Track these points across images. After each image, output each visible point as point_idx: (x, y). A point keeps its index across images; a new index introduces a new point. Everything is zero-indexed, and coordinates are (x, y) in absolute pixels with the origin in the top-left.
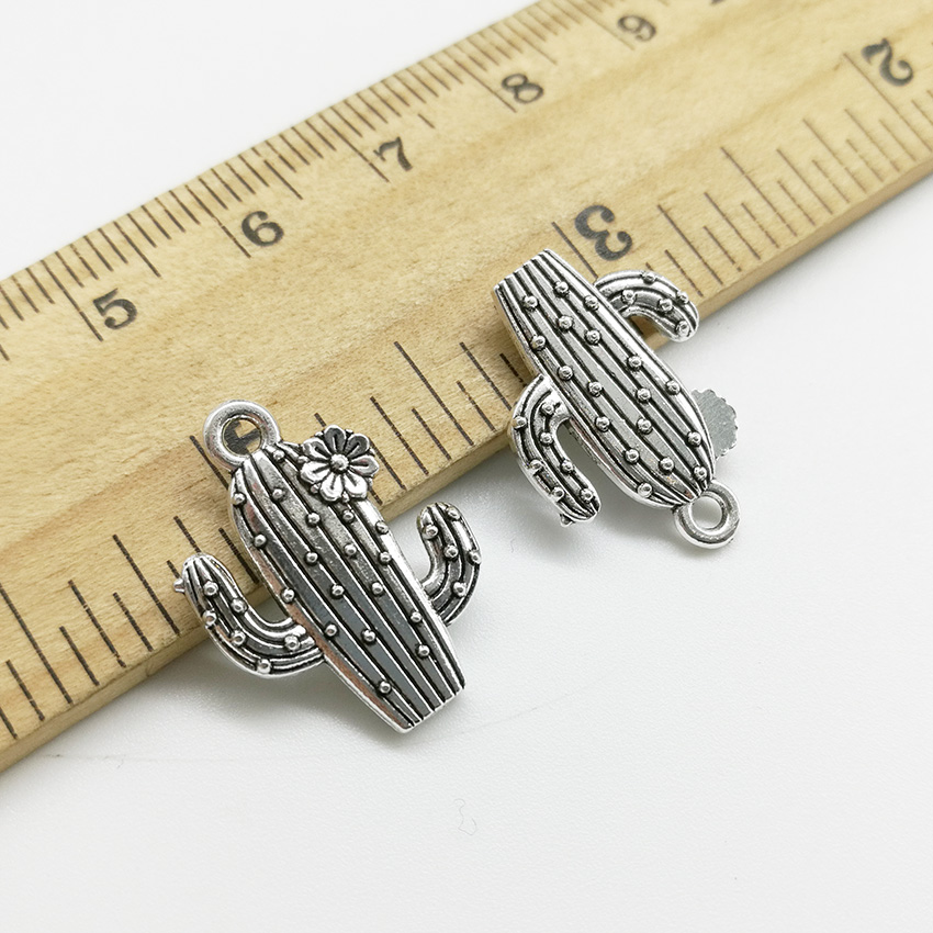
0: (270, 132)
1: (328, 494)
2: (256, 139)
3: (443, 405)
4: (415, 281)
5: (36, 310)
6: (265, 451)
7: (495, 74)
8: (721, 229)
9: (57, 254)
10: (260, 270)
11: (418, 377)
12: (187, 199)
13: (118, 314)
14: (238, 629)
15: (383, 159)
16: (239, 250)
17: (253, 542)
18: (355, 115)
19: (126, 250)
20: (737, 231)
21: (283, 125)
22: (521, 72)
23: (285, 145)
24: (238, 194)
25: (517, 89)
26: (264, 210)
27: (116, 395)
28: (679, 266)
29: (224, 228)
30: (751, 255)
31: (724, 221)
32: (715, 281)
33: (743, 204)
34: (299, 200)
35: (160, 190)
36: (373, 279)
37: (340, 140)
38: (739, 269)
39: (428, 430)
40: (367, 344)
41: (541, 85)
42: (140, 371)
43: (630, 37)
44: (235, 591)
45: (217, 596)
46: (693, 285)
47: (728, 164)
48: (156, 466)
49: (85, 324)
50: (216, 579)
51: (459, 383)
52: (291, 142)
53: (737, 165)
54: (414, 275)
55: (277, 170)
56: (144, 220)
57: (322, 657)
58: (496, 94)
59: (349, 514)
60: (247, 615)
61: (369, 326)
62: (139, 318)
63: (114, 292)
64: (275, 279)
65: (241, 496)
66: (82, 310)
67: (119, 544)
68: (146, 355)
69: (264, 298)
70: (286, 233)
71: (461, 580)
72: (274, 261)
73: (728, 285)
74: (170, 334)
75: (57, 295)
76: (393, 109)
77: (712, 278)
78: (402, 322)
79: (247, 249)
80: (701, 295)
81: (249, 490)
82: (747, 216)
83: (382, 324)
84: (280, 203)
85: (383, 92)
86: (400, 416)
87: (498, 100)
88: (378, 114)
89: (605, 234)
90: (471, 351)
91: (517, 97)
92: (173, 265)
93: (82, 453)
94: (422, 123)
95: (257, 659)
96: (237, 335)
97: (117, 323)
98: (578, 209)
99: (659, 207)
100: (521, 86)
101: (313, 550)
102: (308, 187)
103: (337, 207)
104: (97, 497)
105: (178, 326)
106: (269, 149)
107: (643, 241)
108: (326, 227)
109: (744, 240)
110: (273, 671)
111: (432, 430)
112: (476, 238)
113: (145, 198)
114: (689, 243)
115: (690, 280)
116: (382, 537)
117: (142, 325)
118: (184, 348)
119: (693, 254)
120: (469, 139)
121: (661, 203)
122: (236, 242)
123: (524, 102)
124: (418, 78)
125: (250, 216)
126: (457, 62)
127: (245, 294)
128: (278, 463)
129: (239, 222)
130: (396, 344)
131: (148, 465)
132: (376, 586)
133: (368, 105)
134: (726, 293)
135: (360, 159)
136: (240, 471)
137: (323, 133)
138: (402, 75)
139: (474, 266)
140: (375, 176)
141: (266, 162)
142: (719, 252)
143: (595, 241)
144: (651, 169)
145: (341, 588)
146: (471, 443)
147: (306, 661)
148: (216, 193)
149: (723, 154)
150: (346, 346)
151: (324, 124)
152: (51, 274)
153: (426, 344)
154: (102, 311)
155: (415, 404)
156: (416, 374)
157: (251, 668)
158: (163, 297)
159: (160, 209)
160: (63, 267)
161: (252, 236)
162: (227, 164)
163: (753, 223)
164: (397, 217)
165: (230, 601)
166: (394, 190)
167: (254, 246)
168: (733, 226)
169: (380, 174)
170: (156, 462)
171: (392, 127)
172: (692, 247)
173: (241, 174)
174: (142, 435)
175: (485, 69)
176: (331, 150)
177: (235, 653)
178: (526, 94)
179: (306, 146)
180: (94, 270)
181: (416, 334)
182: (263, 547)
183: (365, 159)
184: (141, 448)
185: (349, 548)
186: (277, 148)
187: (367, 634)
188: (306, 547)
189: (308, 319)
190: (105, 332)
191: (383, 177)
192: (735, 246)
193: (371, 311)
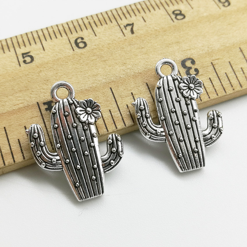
0: (94, 13)
1: (82, 119)
2: (88, 14)
3: (120, 111)
4: (123, 70)
5: (4, 53)
6: (68, 99)
7: (171, 8)
8: (231, 75)
9: (16, 37)
10: (76, 56)
11: (114, 100)
12: (61, 28)
13: (28, 59)
14: (40, 151)
15: (126, 29)
16: (71, 48)
17: (54, 126)
18: (122, 13)
19: (37, 40)
20: (237, 77)
21: (98, 12)
22: (180, 9)
23: (97, 18)
24: (77, 30)
25: (177, 15)
26: (83, 37)
27: (19, 84)
28: (212, 84)
29: (69, 40)
30: (239, 85)
31: (233, 72)
32: (224, 91)
33: (241, 68)
34: (95, 36)
35: (54, 24)
36: (109, 66)
37: (114, 20)
38: (234, 89)
39: (113, 118)
40: (101, 86)
41: (185, 15)
42: (29, 79)
43: (221, 5)
44: (43, 139)
45: (37, 138)
46: (216, 91)
47: (240, 53)
48: (24, 109)
49: (17, 60)
50: (39, 133)
51: (127, 105)
52: (99, 17)
53: (243, 55)
54: (124, 68)
55: (92, 25)
56: (46, 32)
57: (62, 169)
58: (169, 15)
59: (86, 128)
60: (44, 147)
61: (104, 81)
62: (34, 62)
63: (29, 52)
64: (79, 59)
65: (55, 111)
66: (18, 56)
67: (5, 130)
68: (32, 74)
69: (74, 65)
70: (87, 46)
71: (114, 160)
72: (81, 54)
73: (228, 94)
74: (41, 69)
75: (12, 49)
76: (134, 13)
77: (223, 90)
78: (115, 82)
79: (74, 48)
80: (218, 95)
81: (58, 110)
82: (242, 72)
83: (108, 81)
84: (89, 36)
85: (134, 7)
86: (104, 111)
87: (169, 17)
88: (129, 14)
89: (191, 68)
90: (134, 96)
91: (176, 18)
92: (50, 48)
93: (3, 100)
94: (142, 20)
95: (42, 162)
96: (62, 74)
97: (27, 62)
98: (183, 58)
99: (212, 63)
100: (179, 14)
101: (71, 134)
102: (99, 33)
103: (106, 41)
104: (3, 114)
105: (45, 67)
106: (91, 18)
107: (203, 73)
108: (101, 46)
109: (238, 80)
110: (45, 167)
111: (114, 118)
112: (147, 60)
113: (48, 25)
114: (218, 77)
115: (215, 89)
116: (94, 138)
117: (34, 65)
118: (44, 74)
119: (219, 81)
120: (156, 28)
121: (213, 62)
122: (71, 45)
123: (178, 19)
124: (146, 5)
125: (78, 38)
126: (160, 2)
127: (69, 62)
128: (70, 104)
129: (74, 39)
130: (111, 88)
131: (21, 108)
132: (86, 152)
133: (127, 10)
134: (227, 96)
135: (119, 27)
136: (58, 103)
137: (110, 17)
138: (141, 3)
139: (144, 69)
140: (122, 34)
141: (89, 22)
142: (228, 82)
143: (186, 70)
144: (213, 50)
145: (75, 149)
146: (125, 125)
147: (57, 168)
148: (71, 28)
149: (239, 50)
150: (94, 85)
151: (111, 13)
152: (12, 42)
153: (120, 90)
154: (23, 57)
155: (111, 109)
156: (114, 99)
157: (40, 164)
158: (43, 57)
159: (52, 30)
160: (17, 41)
161: (77, 44)
162: (77, 20)
163: (243, 75)
164: (124, 48)
165: (40, 141)
166: (126, 39)
167: (77, 48)
168: (235, 74)
169: (123, 33)
170: (24, 108)
171: (133, 19)
172: (219, 78)
173: (80, 24)
174: (23, 98)
175: (169, 6)
176: (111, 23)
177: (36, 158)
178: (179, 17)
179: (103, 19)
180: (26, 44)
181: (118, 86)
182: (56, 128)
183: (120, 28)
184: (21, 102)
185: (82, 138)
186: (94, 18)
187: (78, 166)
188: (69, 133)
189: (85, 74)
190: (22, 64)
191: (124, 34)
192: (234, 81)
193: (106, 76)
